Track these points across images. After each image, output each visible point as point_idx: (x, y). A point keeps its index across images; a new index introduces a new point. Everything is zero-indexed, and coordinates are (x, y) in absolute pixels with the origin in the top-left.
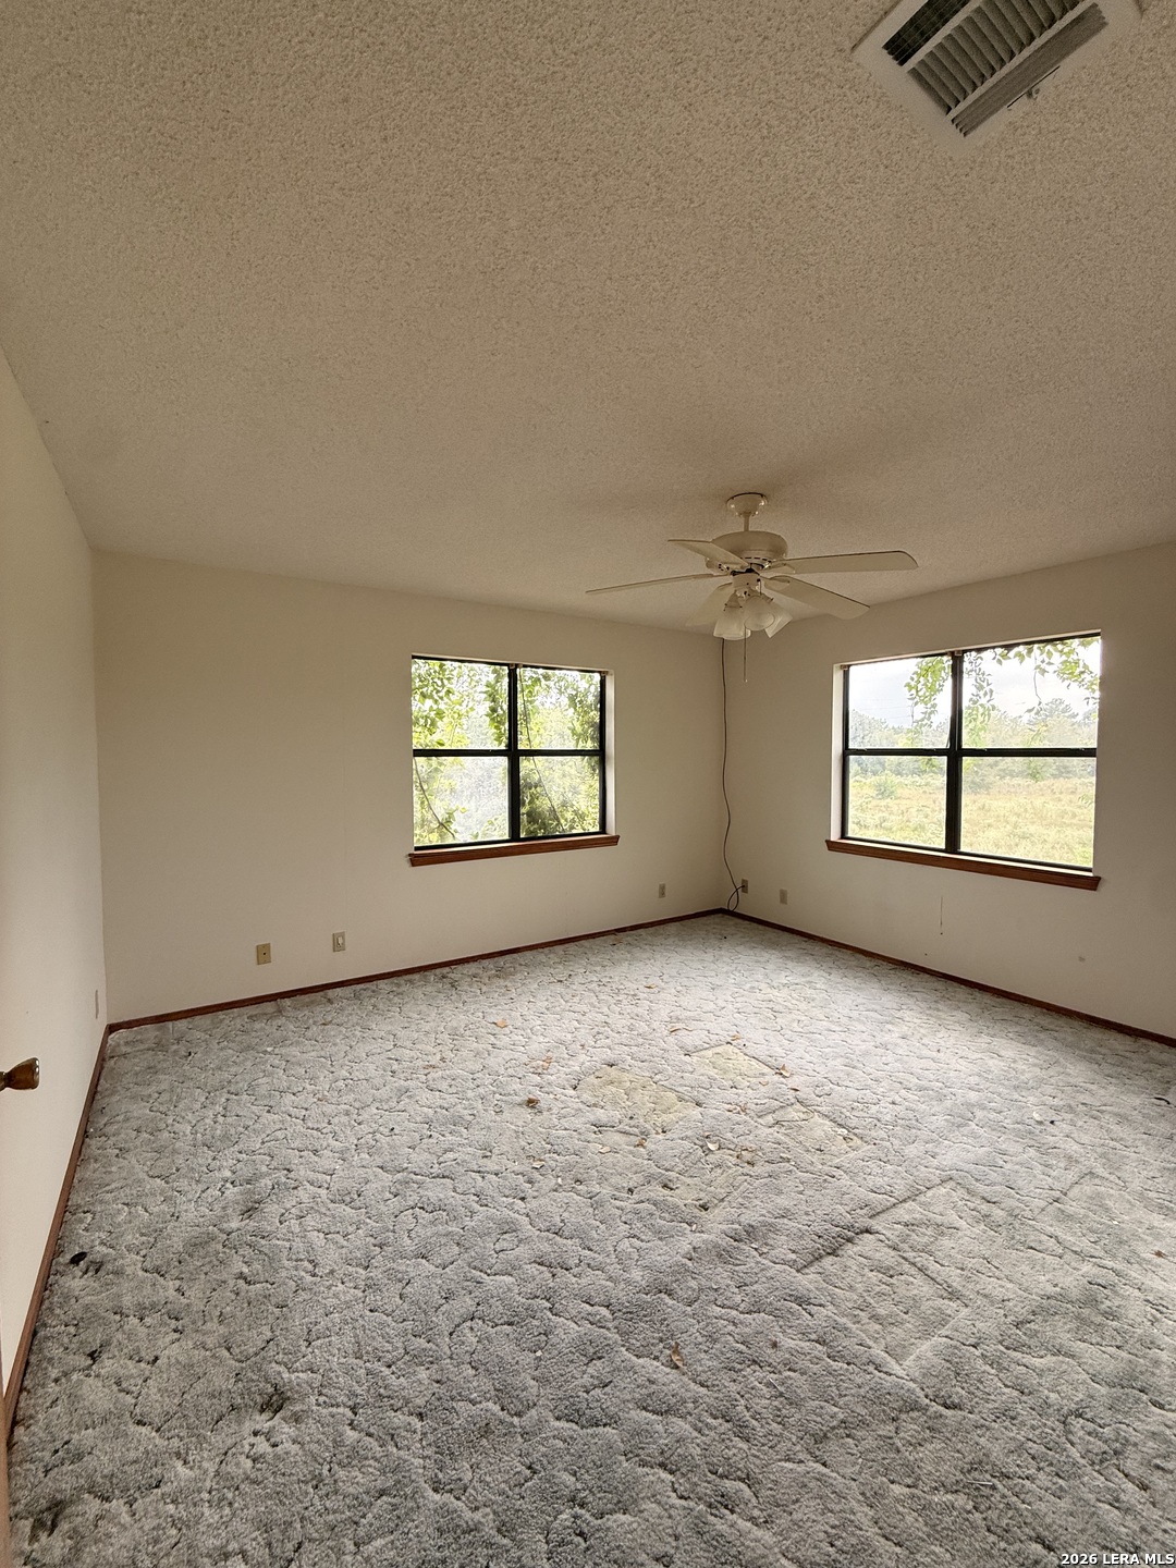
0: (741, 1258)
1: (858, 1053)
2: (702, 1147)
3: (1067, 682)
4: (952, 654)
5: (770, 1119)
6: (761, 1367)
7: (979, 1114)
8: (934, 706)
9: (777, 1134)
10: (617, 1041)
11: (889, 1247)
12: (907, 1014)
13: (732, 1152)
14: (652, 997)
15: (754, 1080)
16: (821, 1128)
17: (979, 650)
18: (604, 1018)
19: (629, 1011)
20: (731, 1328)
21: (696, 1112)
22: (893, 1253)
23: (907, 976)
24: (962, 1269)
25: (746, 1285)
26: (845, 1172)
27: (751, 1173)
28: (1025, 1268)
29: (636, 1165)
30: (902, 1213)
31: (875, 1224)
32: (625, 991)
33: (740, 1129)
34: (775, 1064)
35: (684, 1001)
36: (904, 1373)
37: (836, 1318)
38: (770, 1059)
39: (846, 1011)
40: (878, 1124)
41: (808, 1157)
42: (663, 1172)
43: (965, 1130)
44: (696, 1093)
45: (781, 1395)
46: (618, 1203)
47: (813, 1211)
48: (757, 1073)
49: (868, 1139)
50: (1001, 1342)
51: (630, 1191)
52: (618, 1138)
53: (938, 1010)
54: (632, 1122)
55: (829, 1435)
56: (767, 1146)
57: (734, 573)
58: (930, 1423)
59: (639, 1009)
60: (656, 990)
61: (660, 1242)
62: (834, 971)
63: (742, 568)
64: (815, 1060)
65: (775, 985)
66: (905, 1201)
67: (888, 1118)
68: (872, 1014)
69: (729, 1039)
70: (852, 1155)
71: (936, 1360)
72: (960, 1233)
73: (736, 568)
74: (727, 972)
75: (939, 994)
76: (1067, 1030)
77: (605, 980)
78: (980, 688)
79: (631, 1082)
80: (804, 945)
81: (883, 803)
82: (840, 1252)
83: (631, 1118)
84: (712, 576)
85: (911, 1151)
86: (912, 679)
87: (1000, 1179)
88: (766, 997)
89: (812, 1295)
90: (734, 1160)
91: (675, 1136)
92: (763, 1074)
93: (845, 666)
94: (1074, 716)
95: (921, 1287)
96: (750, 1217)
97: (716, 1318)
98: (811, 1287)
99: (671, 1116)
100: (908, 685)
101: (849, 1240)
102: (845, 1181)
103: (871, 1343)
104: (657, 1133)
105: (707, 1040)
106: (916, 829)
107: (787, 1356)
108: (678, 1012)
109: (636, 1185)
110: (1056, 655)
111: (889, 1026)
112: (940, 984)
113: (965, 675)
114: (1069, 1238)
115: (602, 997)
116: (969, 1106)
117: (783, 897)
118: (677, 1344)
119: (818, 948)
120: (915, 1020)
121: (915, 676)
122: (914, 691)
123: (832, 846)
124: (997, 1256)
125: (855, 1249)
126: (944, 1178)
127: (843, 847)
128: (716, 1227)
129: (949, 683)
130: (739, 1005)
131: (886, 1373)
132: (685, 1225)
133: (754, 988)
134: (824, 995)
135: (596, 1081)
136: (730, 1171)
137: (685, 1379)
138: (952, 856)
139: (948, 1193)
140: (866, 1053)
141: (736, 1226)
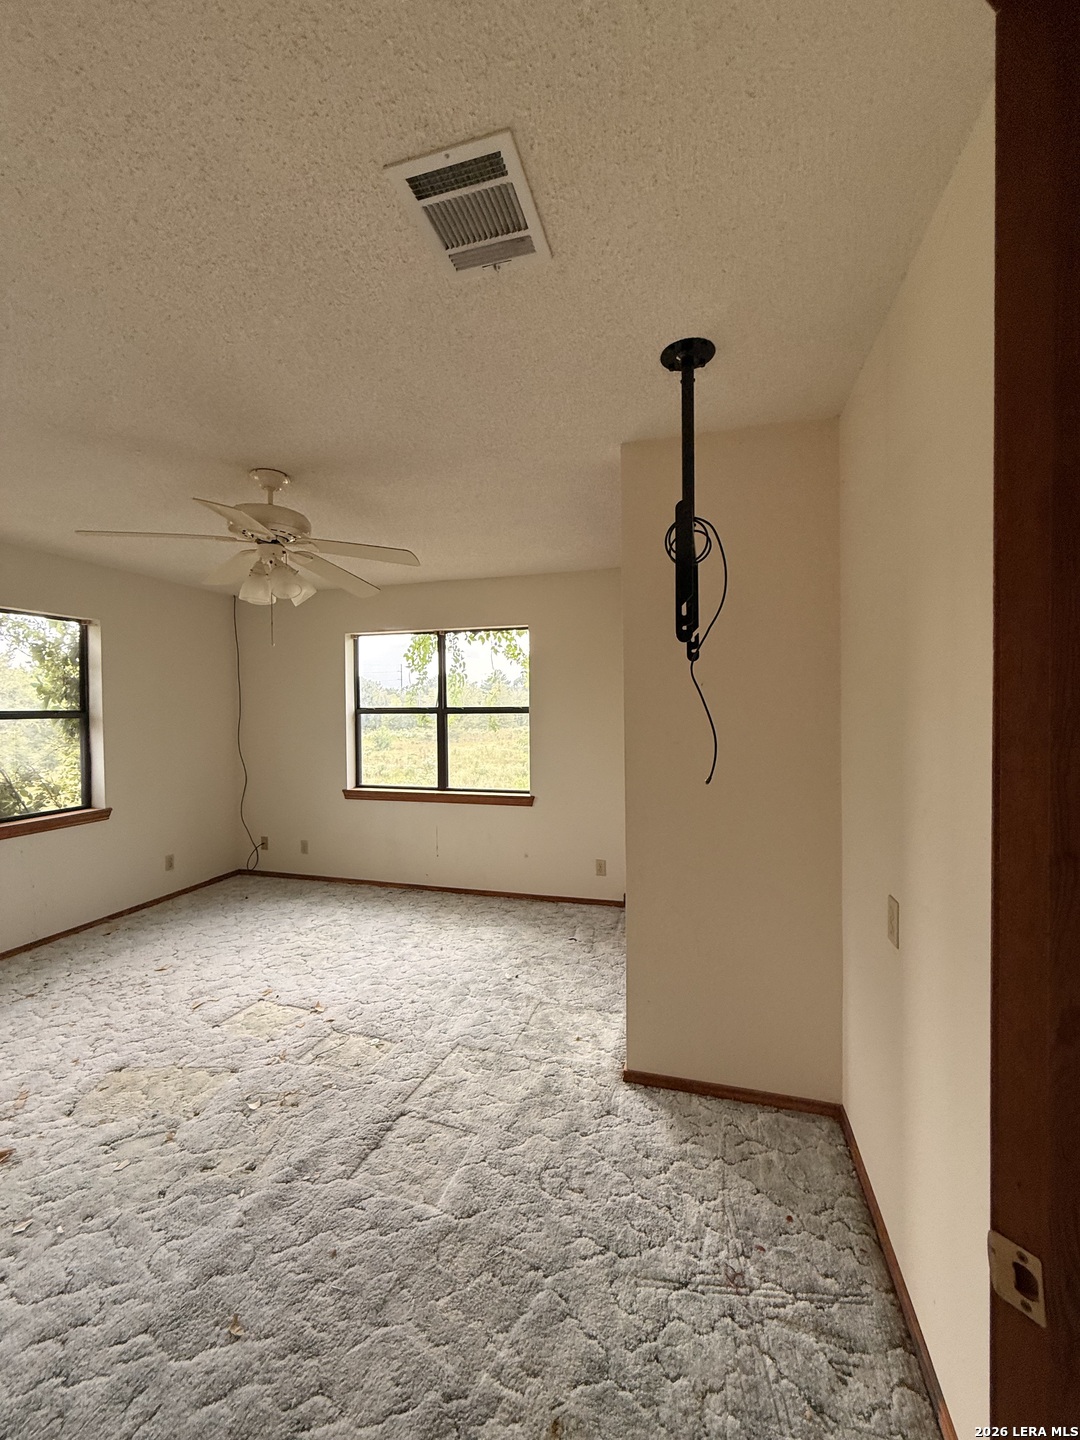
0: (295, 1195)
1: (381, 970)
2: (242, 1111)
3: (510, 660)
4: (438, 633)
5: (309, 1056)
6: (323, 1282)
7: (472, 987)
8: (425, 673)
9: (319, 1067)
10: (124, 1040)
11: (419, 1118)
12: (416, 927)
13: (274, 1102)
14: (166, 979)
15: (289, 1027)
16: (357, 1043)
17: (456, 632)
18: (102, 1021)
19: (138, 1002)
20: (292, 1264)
21: (232, 1080)
22: (422, 1122)
23: (414, 896)
24: (471, 1109)
25: (301, 1217)
26: (380, 1074)
27: (297, 1113)
28: (509, 1087)
29: (165, 1163)
30: (427, 1087)
31: (407, 1106)
32: (131, 982)
33: (280, 1078)
34: (310, 1004)
35: (206, 973)
36: (437, 1213)
37: (384, 1199)
38: (304, 1001)
39: (368, 938)
40: (403, 1023)
41: (348, 1075)
42: (200, 1155)
43: (464, 1004)
44: (230, 1061)
45: (344, 1293)
46: (146, 1215)
47: (357, 1120)
48: (292, 1018)
49: (396, 1038)
50: (499, 1148)
51: (162, 1193)
52: (138, 1145)
53: (438, 917)
54: (156, 1120)
55: (387, 1298)
56: (308, 1083)
57: (259, 541)
58: (460, 1236)
59: (150, 997)
60: (171, 970)
61: (205, 1228)
62: (355, 906)
63: (269, 538)
64: (345, 988)
65: (302, 930)
66: (428, 1076)
67: (410, 1015)
68: (390, 934)
69: (260, 996)
70: (385, 1057)
71: (460, 1186)
72: (467, 1083)
73: (263, 537)
74: (251, 932)
75: (438, 904)
76: (520, 908)
77: (98, 978)
78: (457, 661)
79: (149, 1078)
80: (326, 888)
81: (381, 753)
82: (382, 1143)
83: (154, 1116)
84: (235, 540)
85: (429, 1035)
86: (409, 651)
87: (489, 1031)
88: (295, 945)
89: (362, 1192)
90: (277, 1109)
91: (210, 1113)
92: (299, 1017)
93: (355, 636)
94: (509, 683)
95: (445, 1136)
96: (298, 1155)
97: (275, 1265)
98: (360, 1186)
99: (203, 1094)
100: (406, 655)
101: (389, 1129)
102: (381, 1081)
103: (411, 1203)
104: (189, 1119)
105: (237, 1004)
106: (407, 774)
107: (346, 1256)
108: (201, 986)
109: (168, 1184)
110: (503, 640)
111: (404, 941)
112: (438, 897)
113: (447, 651)
114: (531, 1053)
115: (97, 997)
116: (465, 984)
117: (304, 848)
118: (236, 1316)
119: (340, 889)
120: (423, 930)
121: (411, 649)
122: (410, 661)
123: (348, 794)
124: (492, 1087)
125: (393, 1135)
126: (453, 1046)
127: (359, 794)
128: (265, 1181)
129: (436, 656)
130: (268, 960)
131: (426, 1219)
132: (233, 1196)
133: (281, 939)
134: (348, 929)
135: (100, 1095)
136: (275, 1121)
137: (249, 1343)
138: (443, 793)
139: (457, 1056)
140: (388, 968)
141: (287, 1168)
